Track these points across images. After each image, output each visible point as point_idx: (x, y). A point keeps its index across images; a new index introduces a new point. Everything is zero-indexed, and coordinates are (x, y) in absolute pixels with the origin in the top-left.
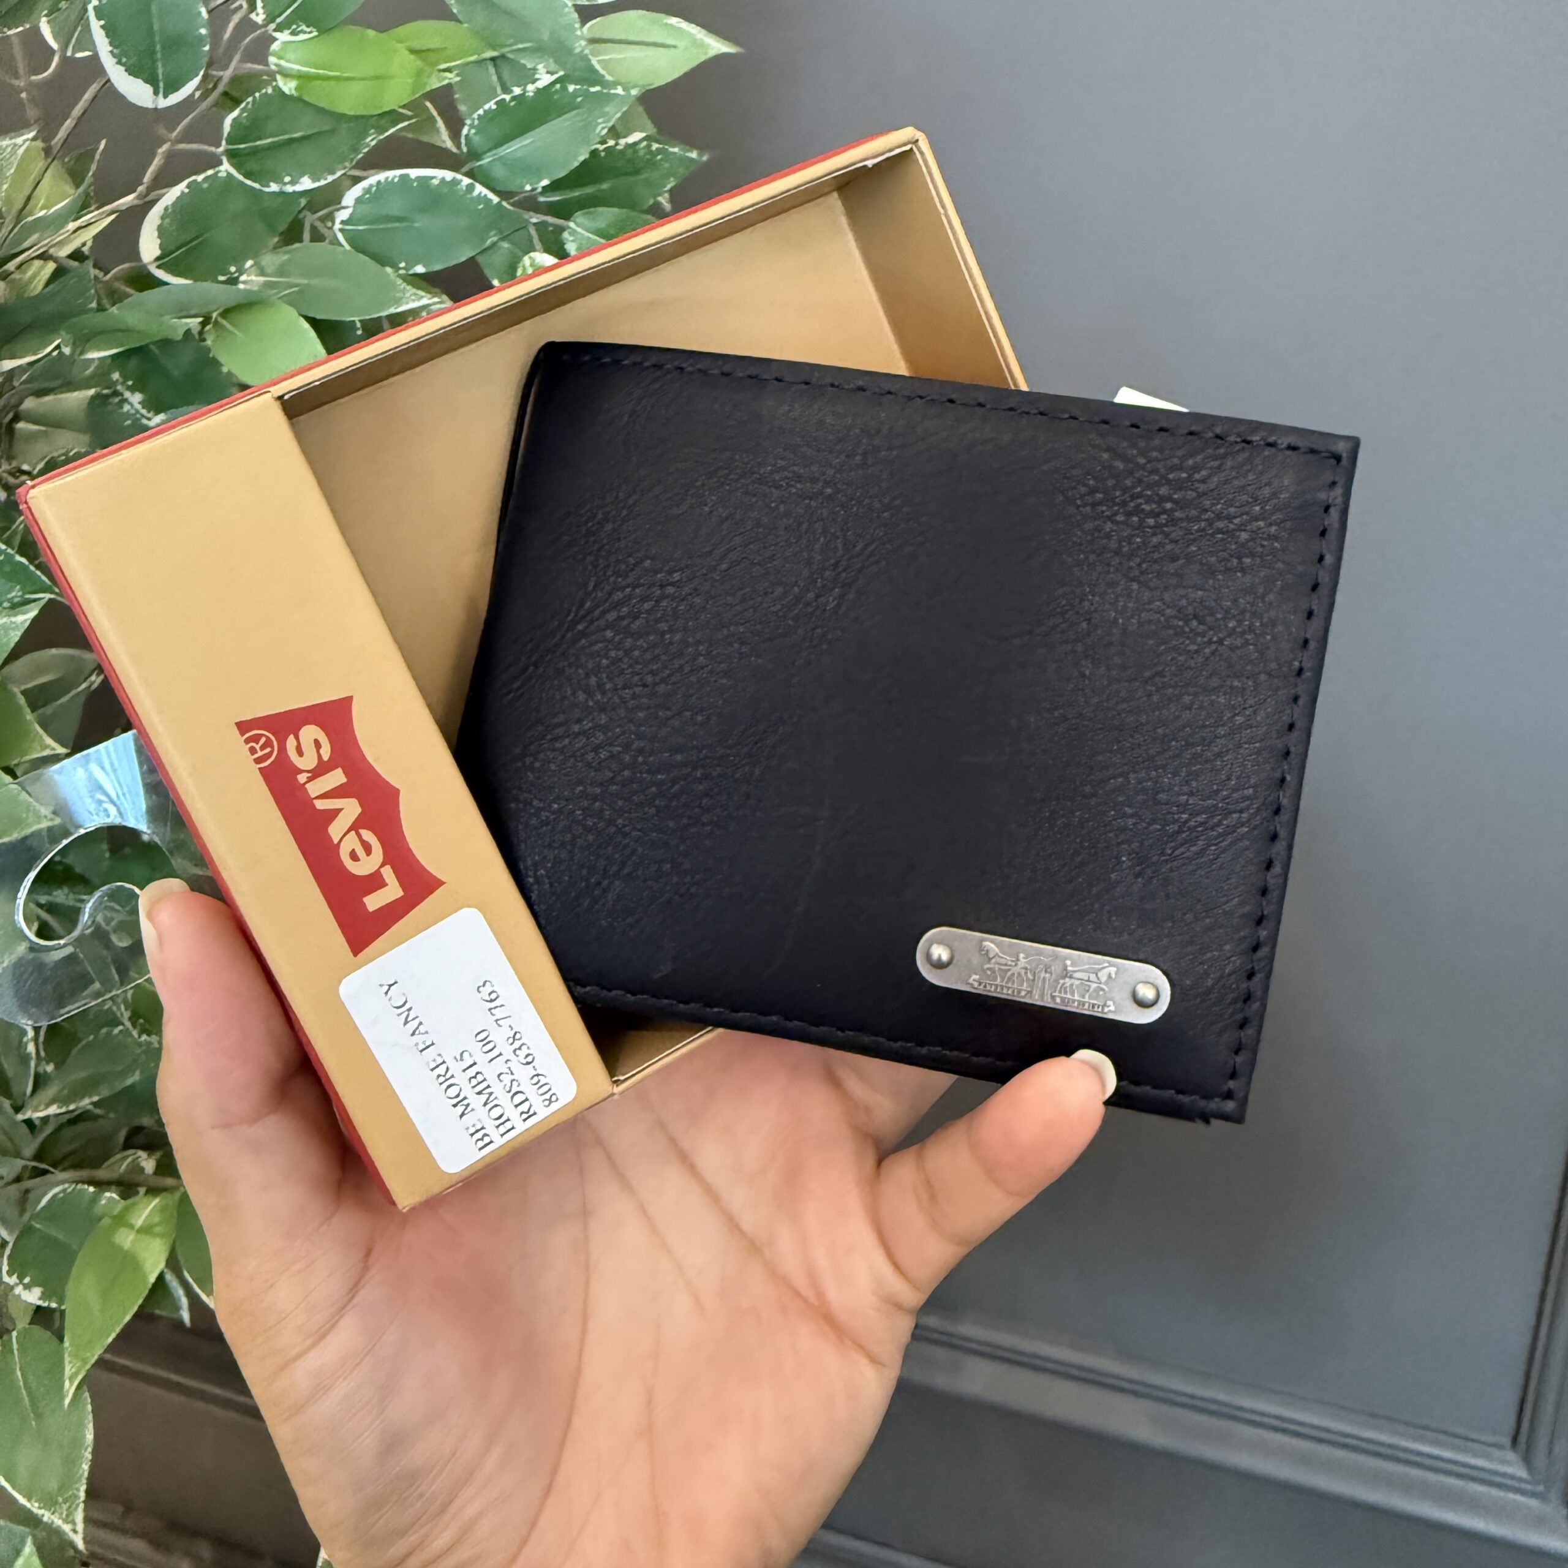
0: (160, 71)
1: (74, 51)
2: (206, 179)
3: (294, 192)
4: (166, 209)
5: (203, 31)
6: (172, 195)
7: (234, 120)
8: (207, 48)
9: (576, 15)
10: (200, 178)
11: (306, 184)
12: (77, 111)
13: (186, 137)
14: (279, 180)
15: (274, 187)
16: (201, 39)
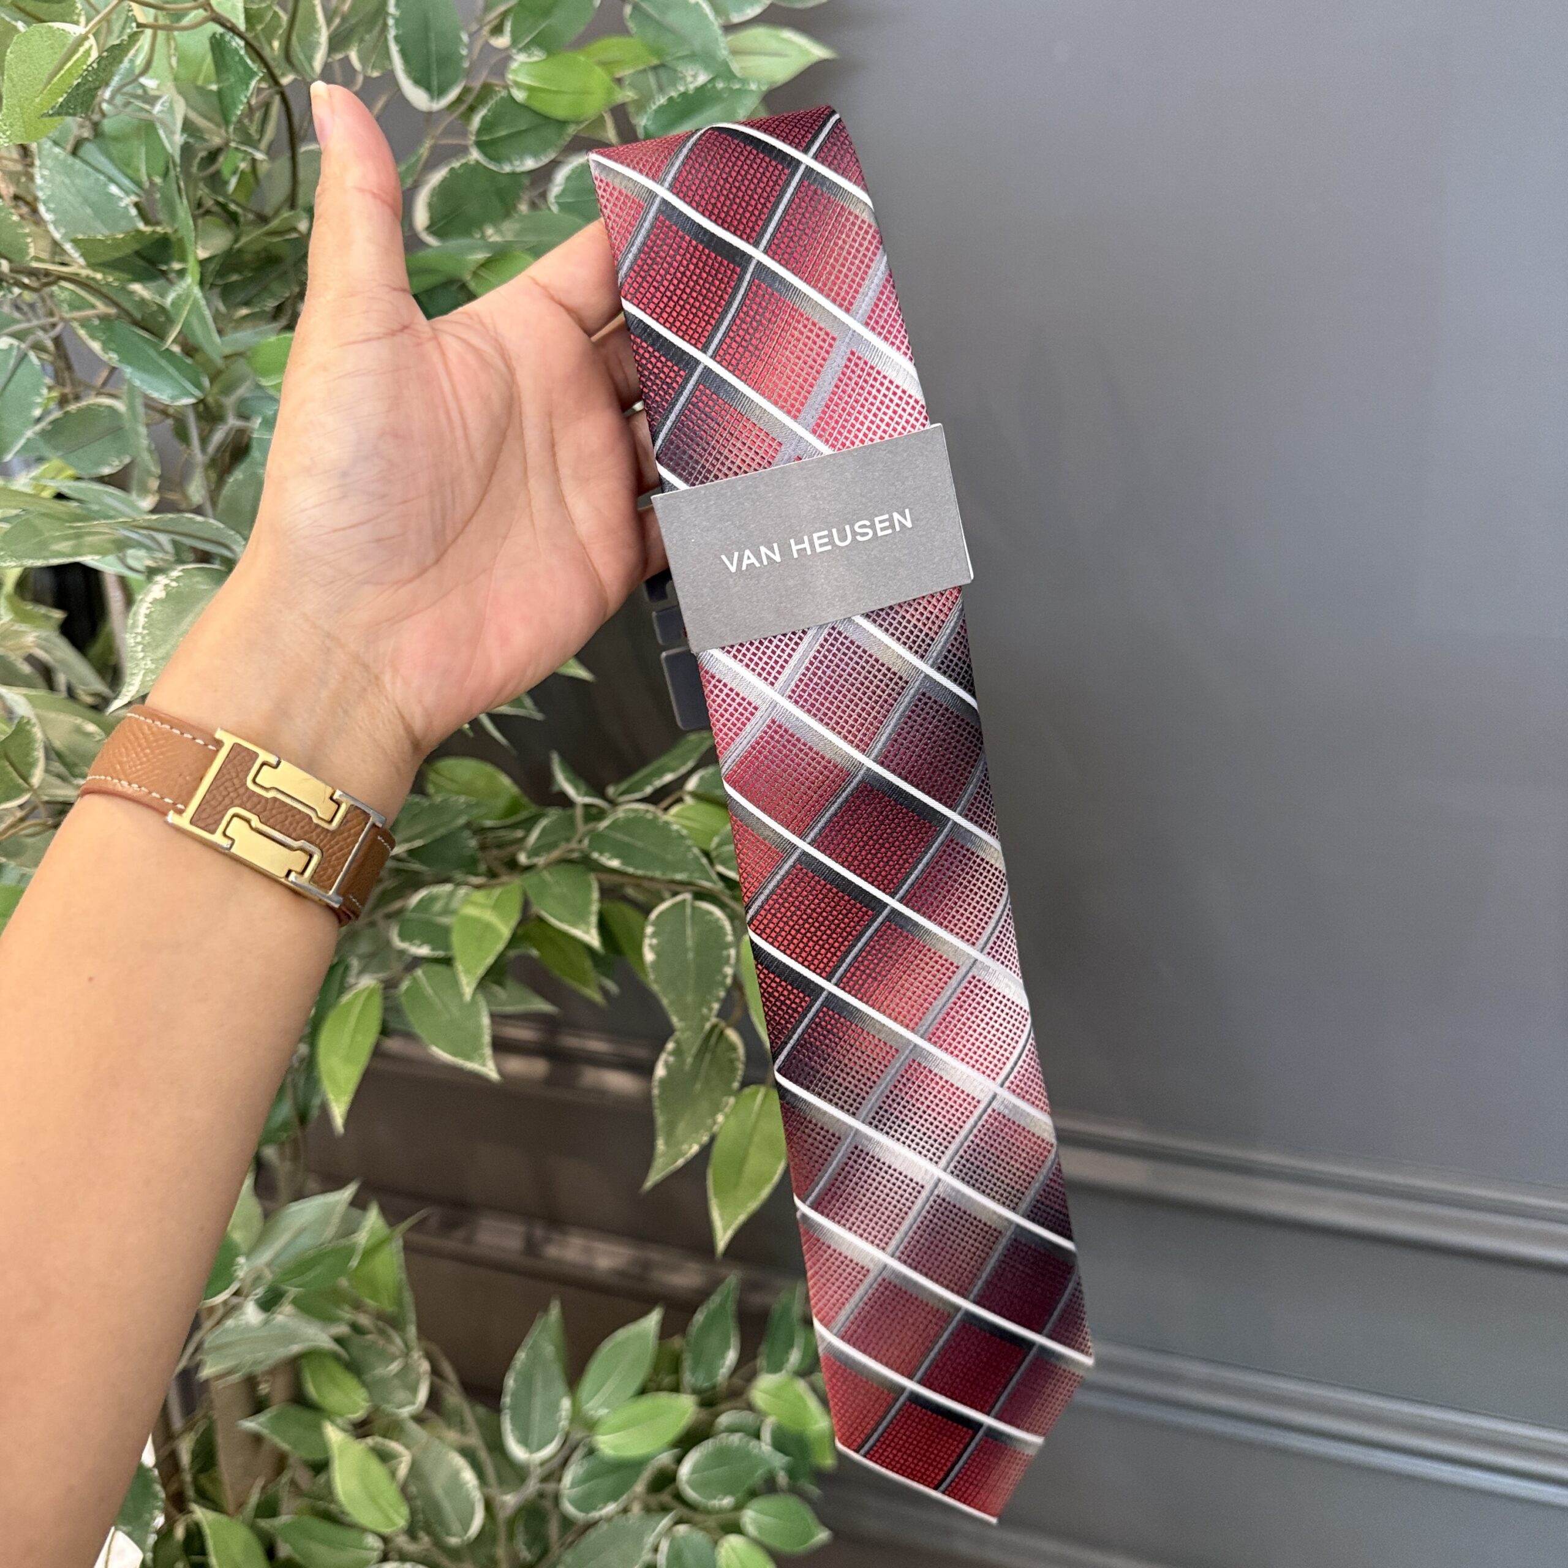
0: (435, 83)
1: (372, 71)
2: (462, 165)
3: (523, 173)
4: (434, 189)
5: (464, 52)
6: (437, 177)
7: (484, 118)
8: (466, 65)
9: (719, 32)
10: (456, 164)
11: (530, 164)
13: (447, 132)
14: (511, 162)
15: (507, 168)
16: (462, 57)
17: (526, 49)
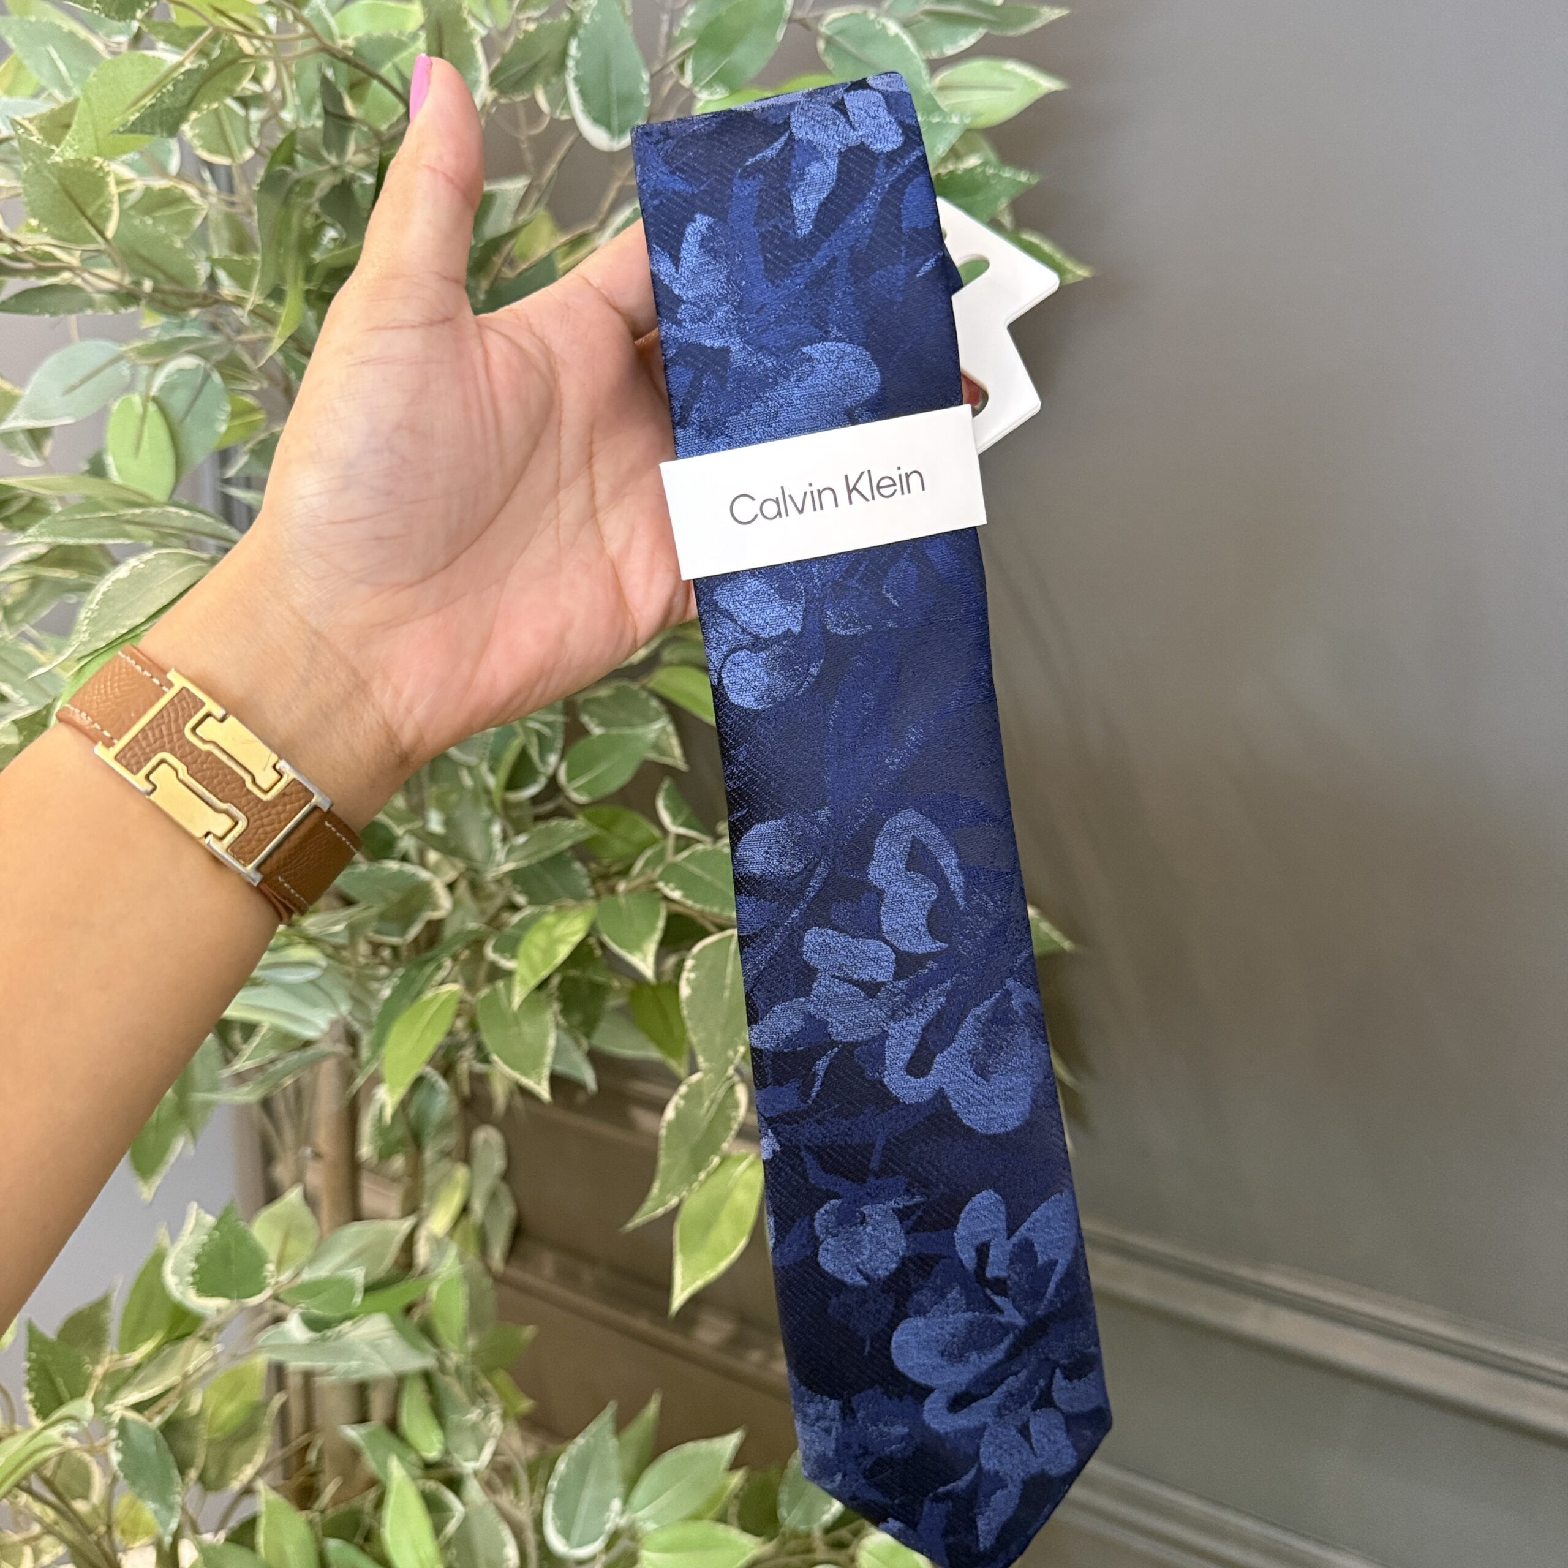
0: (615, 122)
1: (561, 114)
5: (645, 91)
8: (647, 104)
9: (922, 65)
12: (559, 155)
16: (643, 96)
17: (709, 85)
